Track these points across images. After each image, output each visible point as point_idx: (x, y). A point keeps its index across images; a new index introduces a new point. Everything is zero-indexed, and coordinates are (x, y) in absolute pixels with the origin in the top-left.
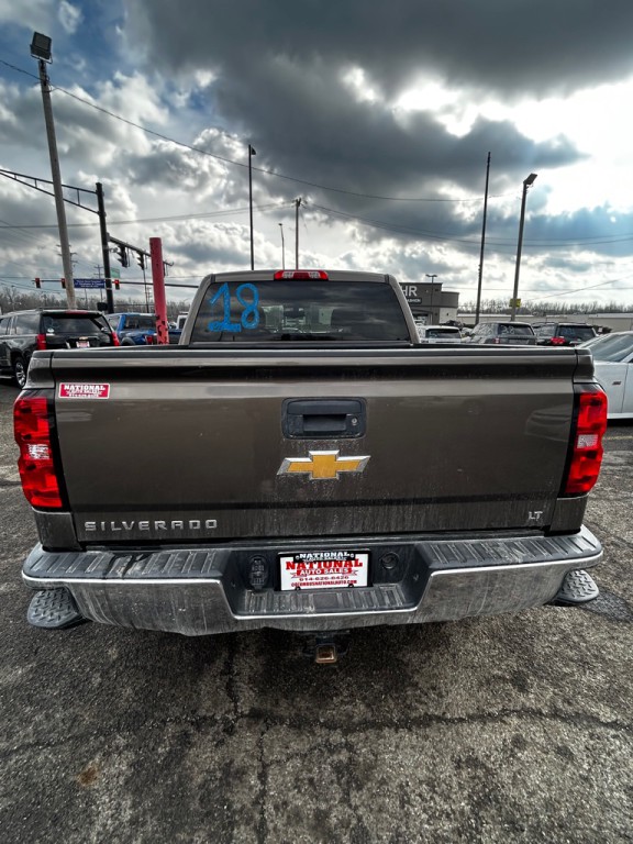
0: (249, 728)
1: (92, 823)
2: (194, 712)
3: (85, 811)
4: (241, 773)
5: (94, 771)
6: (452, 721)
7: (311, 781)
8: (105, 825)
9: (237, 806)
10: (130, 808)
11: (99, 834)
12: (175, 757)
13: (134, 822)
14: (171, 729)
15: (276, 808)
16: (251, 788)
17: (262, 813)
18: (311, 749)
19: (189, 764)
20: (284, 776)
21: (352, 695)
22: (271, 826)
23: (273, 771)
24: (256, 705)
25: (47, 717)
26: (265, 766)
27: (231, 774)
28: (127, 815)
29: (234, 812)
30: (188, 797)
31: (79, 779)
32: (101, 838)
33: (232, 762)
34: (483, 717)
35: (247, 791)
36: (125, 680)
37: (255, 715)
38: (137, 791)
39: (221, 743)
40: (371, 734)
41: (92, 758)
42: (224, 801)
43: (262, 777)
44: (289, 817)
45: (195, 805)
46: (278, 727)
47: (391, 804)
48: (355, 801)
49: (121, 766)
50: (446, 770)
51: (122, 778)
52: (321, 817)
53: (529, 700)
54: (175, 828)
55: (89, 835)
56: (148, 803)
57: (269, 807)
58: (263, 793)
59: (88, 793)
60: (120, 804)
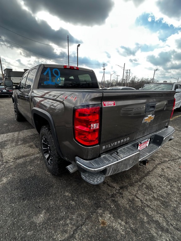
0: (124, 191)
1: (118, 231)
2: (109, 195)
3: (113, 230)
4: (133, 200)
5: (103, 221)
6: (151, 171)
7: (145, 193)
8: (122, 229)
9: (140, 206)
10: (122, 222)
11: (123, 231)
12: (117, 206)
13: (126, 223)
14: (108, 201)
15: (146, 201)
16: (138, 201)
17: (145, 204)
18: (139, 188)
19: (122, 205)
20: (141, 195)
21: (133, 175)
22: (149, 205)
23: (137, 195)
24: (119, 186)
25: (71, 219)
26: (135, 196)
27: (132, 201)
28: (123, 223)
29: (141, 207)
30: (130, 211)
31: (102, 225)
32: (124, 231)
33: (129, 199)
34: (155, 168)
35: (138, 202)
36: (81, 198)
37: (121, 188)
38: (119, 217)
39: (122, 197)
40: (143, 179)
41: (99, 219)
42: (137, 206)
43: (137, 198)
44: (150, 201)
45: (133, 211)
46: (128, 188)
47: (159, 188)
48: (155, 192)
49: (108, 215)
50: (160, 179)
51: (112, 218)
52: (154, 197)
53: (157, 162)
54: (136, 217)
55: (121, 233)
56: (124, 218)
57: (145, 202)
58: (141, 200)
59: (109, 226)
60: (119, 223)
